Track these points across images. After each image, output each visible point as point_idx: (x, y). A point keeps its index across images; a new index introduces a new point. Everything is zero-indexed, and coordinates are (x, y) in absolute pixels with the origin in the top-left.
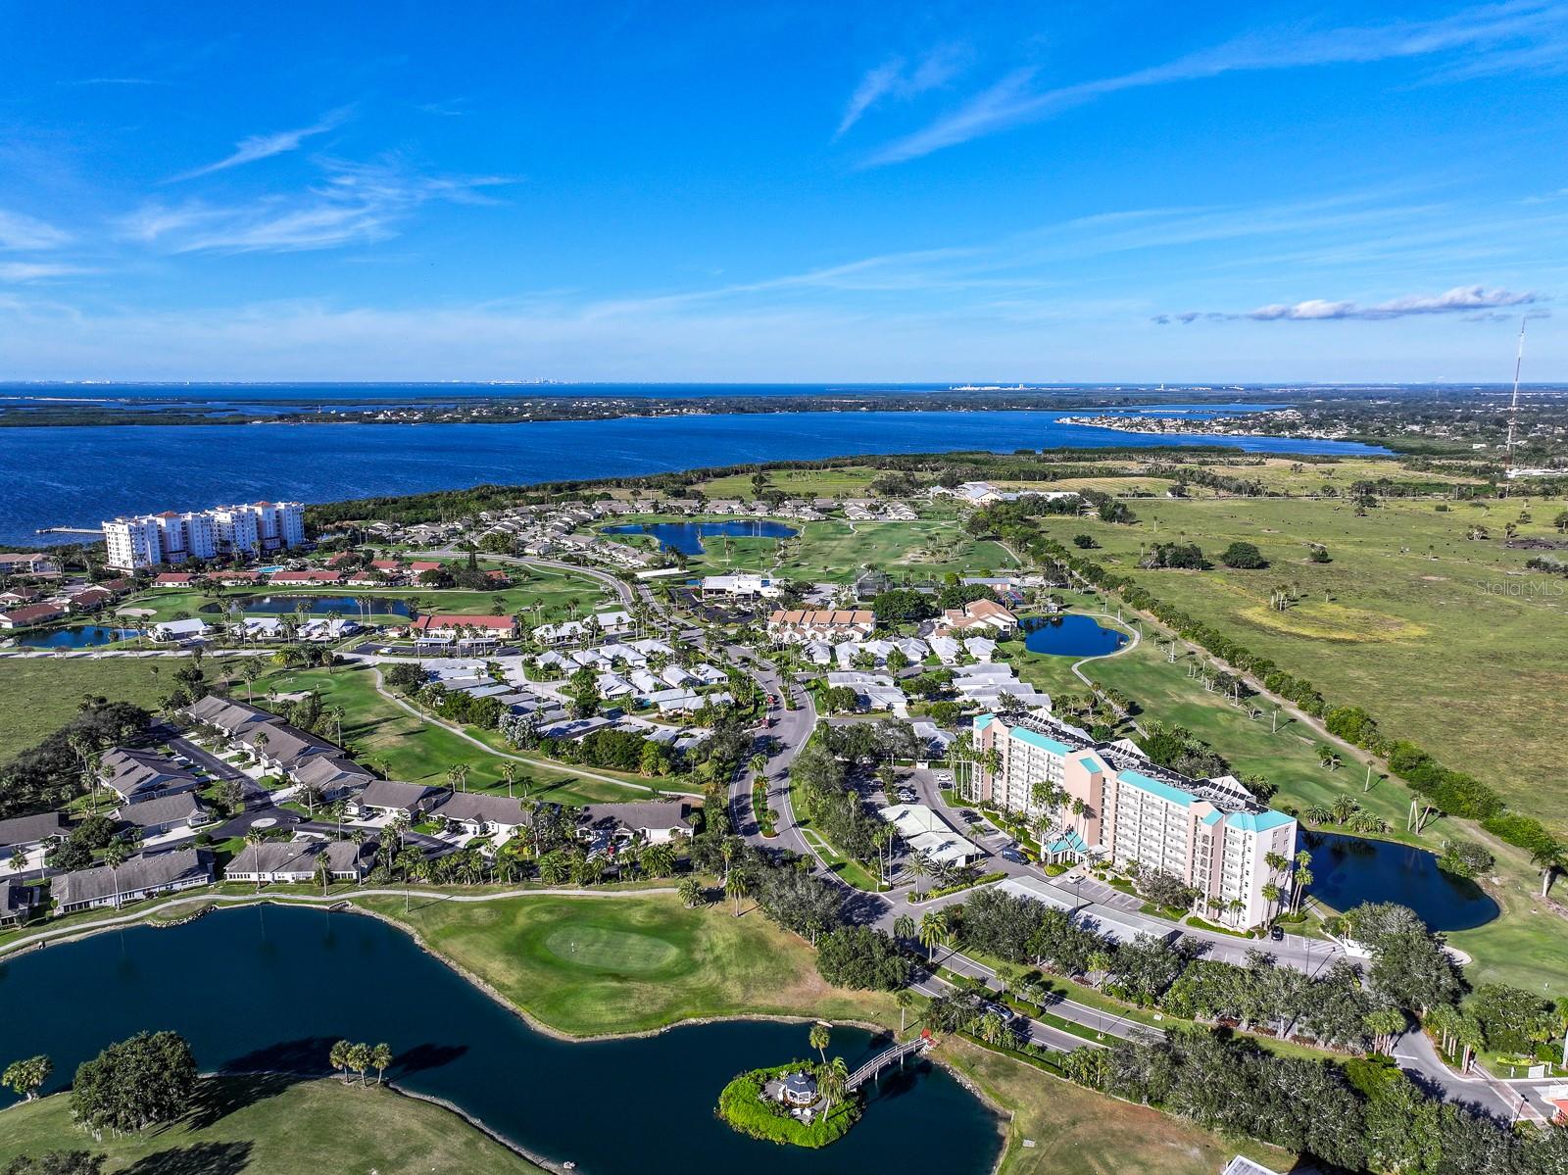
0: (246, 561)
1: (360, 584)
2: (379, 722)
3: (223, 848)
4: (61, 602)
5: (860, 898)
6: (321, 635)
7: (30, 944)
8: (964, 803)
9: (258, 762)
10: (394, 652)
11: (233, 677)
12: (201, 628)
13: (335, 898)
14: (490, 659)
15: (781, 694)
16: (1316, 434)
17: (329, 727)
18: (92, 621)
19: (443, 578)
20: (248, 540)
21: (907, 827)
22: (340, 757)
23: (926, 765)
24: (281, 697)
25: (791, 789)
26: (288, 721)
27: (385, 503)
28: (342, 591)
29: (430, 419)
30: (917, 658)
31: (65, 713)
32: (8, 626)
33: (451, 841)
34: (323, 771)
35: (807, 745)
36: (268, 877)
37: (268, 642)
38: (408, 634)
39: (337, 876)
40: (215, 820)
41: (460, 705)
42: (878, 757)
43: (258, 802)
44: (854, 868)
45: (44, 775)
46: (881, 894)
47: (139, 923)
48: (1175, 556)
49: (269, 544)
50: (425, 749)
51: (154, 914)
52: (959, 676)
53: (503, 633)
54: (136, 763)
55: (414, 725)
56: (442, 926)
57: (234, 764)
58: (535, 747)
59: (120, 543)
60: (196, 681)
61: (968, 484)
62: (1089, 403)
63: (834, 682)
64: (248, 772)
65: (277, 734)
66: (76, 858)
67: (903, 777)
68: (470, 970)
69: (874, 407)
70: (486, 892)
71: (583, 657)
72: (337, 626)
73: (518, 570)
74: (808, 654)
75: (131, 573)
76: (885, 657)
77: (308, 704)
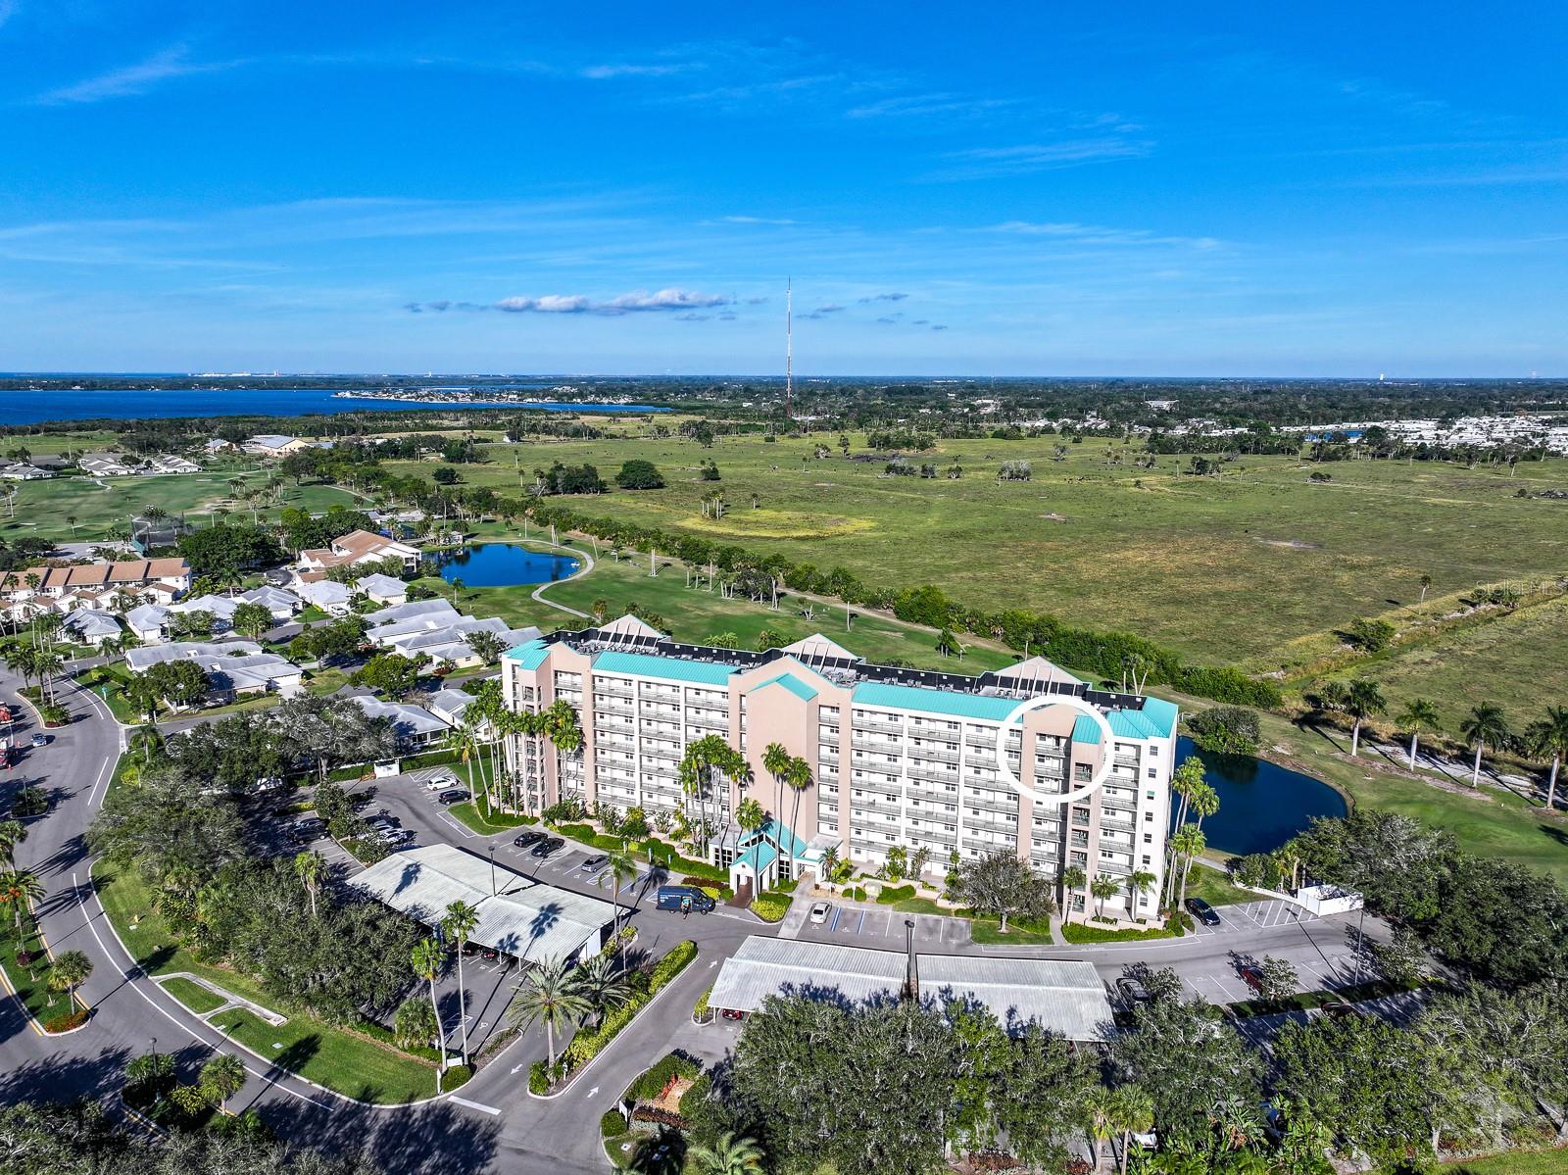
15: (27, 701)
23: (395, 766)
25: (98, 884)
30: (287, 614)
42: (295, 770)
52: (372, 626)
63: (137, 664)
67: (360, 799)
74: (71, 630)
76: (228, 618)
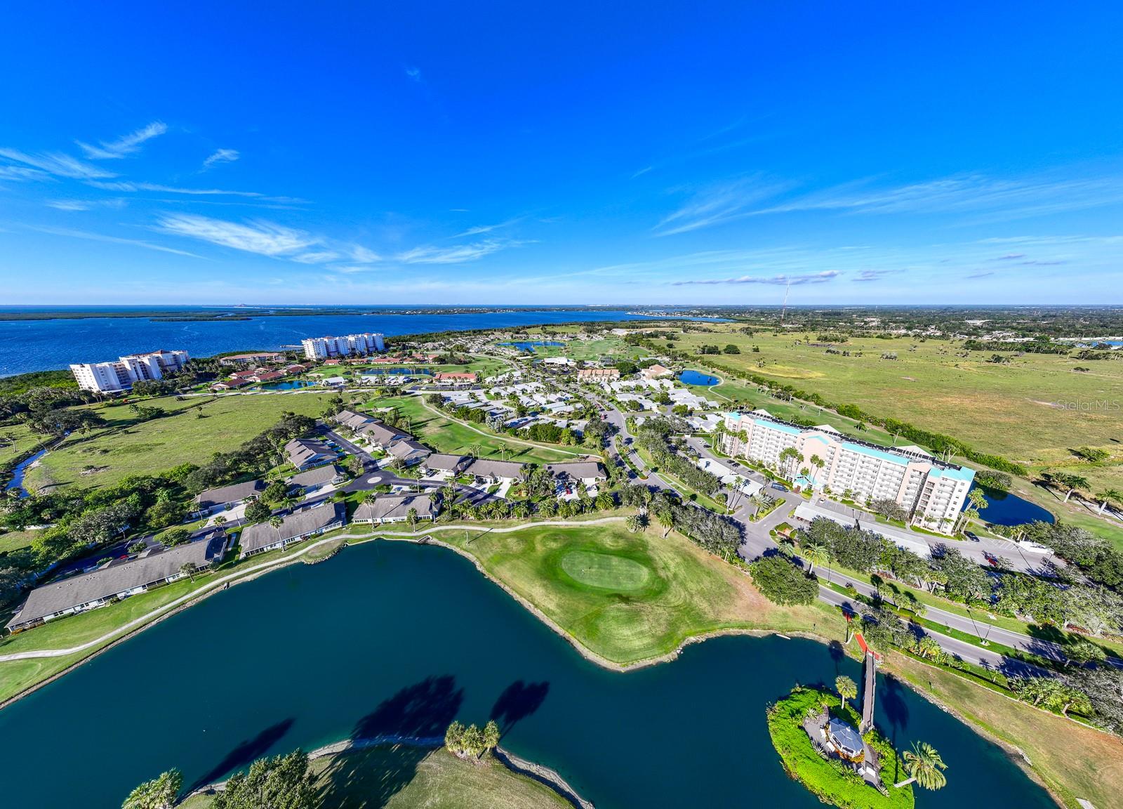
0: (362, 355)
1: (407, 363)
2: (428, 421)
3: (352, 498)
4: (283, 371)
6: (395, 382)
8: (724, 456)
9: (370, 443)
10: (428, 389)
11: (356, 401)
12: (343, 381)
13: (421, 533)
14: (470, 391)
15: (600, 404)
17: (404, 424)
18: (296, 379)
19: (441, 360)
20: (361, 347)
22: (411, 440)
23: (690, 435)
24: (380, 410)
25: (636, 450)
26: (384, 421)
27: (413, 336)
28: (401, 366)
32: (259, 381)
34: (403, 449)
36: (379, 520)
37: (372, 386)
38: (432, 382)
39: (421, 519)
40: (347, 480)
41: (465, 413)
43: (371, 466)
44: (703, 498)
46: (732, 516)
49: (371, 349)
50: (452, 434)
51: (306, 554)
53: (473, 381)
54: (305, 448)
55: (444, 422)
56: (491, 554)
57: (358, 445)
58: (504, 431)
59: (310, 349)
60: (340, 405)
64: (364, 449)
65: (379, 430)
66: (259, 514)
70: (510, 525)
71: (510, 390)
72: (401, 379)
73: (470, 357)
75: (315, 360)
77: (393, 413)
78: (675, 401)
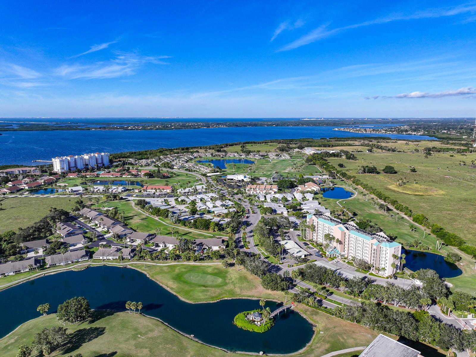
0: (93, 170)
1: (126, 177)
2: (134, 216)
3: (92, 250)
4: (41, 181)
5: (274, 266)
6: (116, 191)
7: (41, 275)
8: (304, 240)
9: (100, 226)
10: (137, 196)
11: (92, 203)
12: (81, 189)
13: (124, 264)
14: (165, 198)
15: (250, 209)
16: (414, 133)
17: (120, 217)
18: (50, 187)
19: (150, 175)
20: (93, 164)
21: (287, 247)
22: (123, 225)
23: (293, 229)
24: (105, 209)
25: (253, 236)
26: (108, 215)
27: (132, 153)
28: (121, 179)
29: (144, 128)
30: (290, 199)
31: (44, 212)
32: (27, 188)
33: (156, 249)
34: (119, 229)
35: (258, 223)
36: (105, 258)
37: (101, 193)
38: (141, 191)
39: (124, 258)
40: (89, 242)
41: (157, 211)
42: (279, 227)
43: (101, 237)
44: (272, 258)
45: (41, 229)
46: (280, 265)
47: (70, 270)
48: (369, 170)
49: (99, 165)
50: (147, 224)
51: (74, 267)
52: (303, 204)
53: (168, 191)
54: (66, 226)
55: (144, 217)
56: (154, 272)
57: (93, 227)
58: (179, 223)
59: (57, 165)
60: (81, 204)
61: (306, 148)
62: (344, 124)
63: (265, 206)
64: (98, 229)
65: (105, 219)
66: (52, 252)
67: (286, 233)
68: (163, 284)
69: (277, 125)
70: (166, 263)
71: (192, 198)
72: (120, 189)
73: (172, 173)
74: (258, 198)
75: (60, 173)
76: (281, 199)
77: (114, 210)
78: (304, 209)
